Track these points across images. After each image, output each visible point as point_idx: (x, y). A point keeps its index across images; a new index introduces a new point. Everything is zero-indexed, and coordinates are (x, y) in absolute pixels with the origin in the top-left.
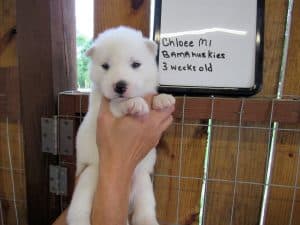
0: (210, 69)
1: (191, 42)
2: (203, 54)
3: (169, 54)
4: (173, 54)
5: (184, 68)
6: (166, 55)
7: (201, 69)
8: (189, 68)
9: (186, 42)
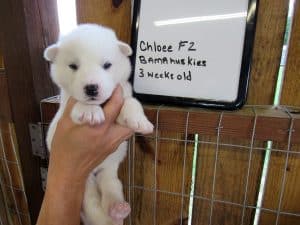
0: (189, 77)
1: (170, 47)
2: (183, 61)
3: (147, 59)
4: (150, 60)
5: (161, 76)
6: (143, 60)
7: (179, 77)
8: (166, 76)
9: (164, 47)
